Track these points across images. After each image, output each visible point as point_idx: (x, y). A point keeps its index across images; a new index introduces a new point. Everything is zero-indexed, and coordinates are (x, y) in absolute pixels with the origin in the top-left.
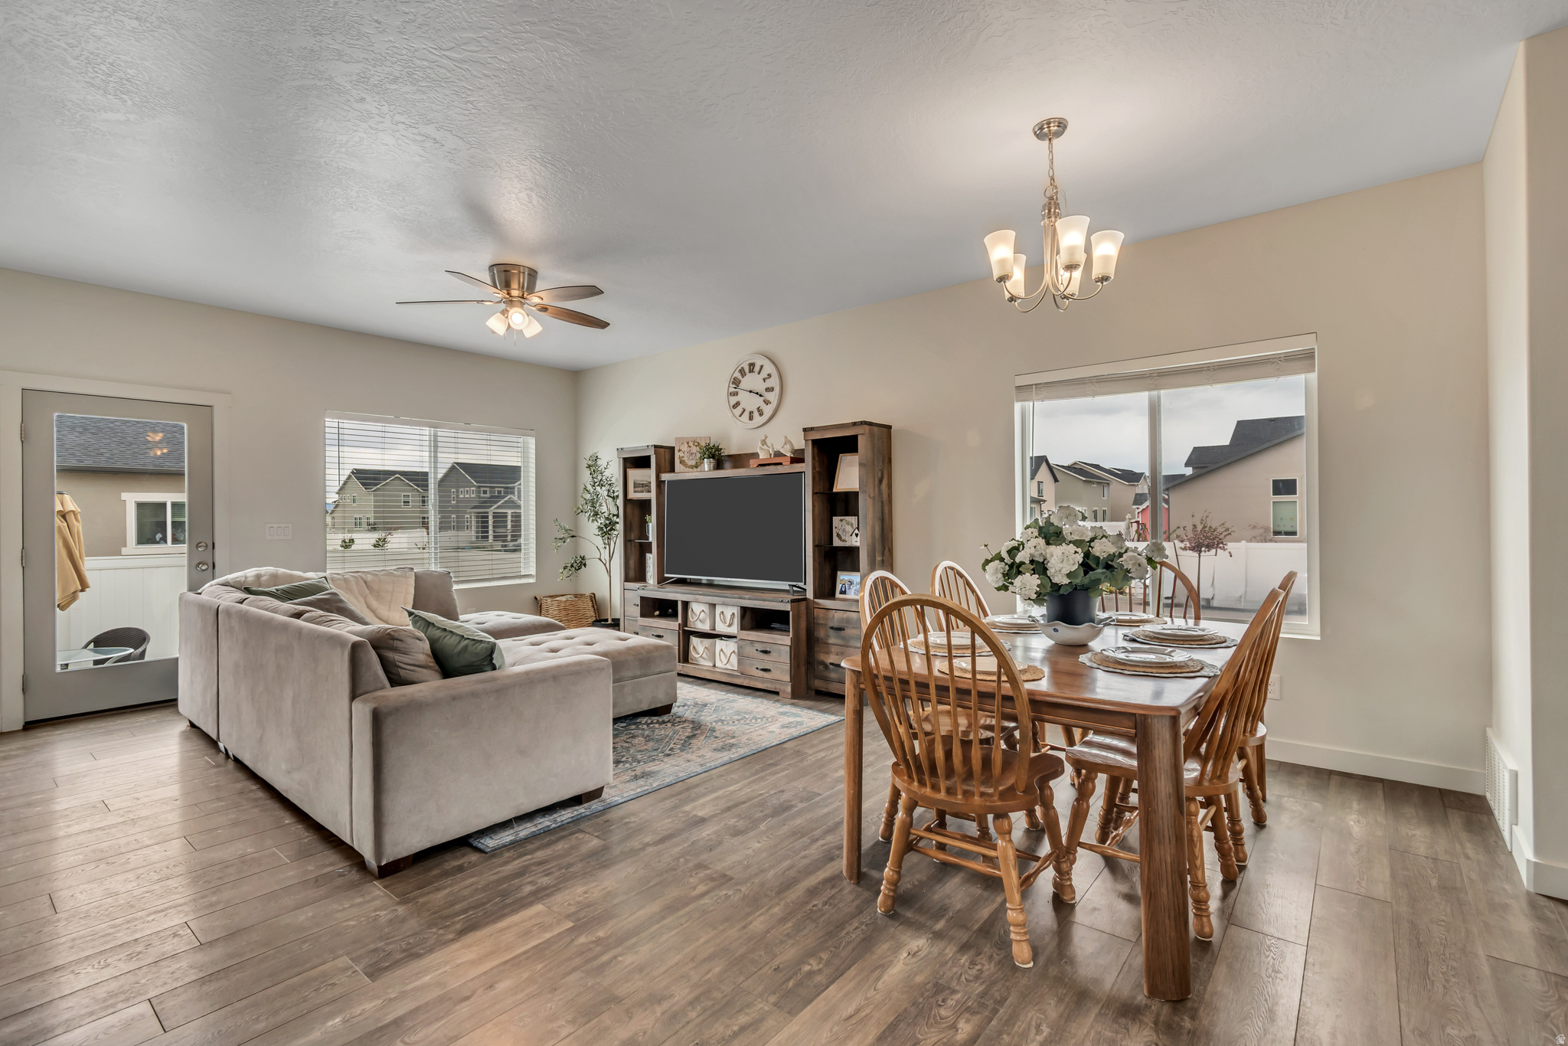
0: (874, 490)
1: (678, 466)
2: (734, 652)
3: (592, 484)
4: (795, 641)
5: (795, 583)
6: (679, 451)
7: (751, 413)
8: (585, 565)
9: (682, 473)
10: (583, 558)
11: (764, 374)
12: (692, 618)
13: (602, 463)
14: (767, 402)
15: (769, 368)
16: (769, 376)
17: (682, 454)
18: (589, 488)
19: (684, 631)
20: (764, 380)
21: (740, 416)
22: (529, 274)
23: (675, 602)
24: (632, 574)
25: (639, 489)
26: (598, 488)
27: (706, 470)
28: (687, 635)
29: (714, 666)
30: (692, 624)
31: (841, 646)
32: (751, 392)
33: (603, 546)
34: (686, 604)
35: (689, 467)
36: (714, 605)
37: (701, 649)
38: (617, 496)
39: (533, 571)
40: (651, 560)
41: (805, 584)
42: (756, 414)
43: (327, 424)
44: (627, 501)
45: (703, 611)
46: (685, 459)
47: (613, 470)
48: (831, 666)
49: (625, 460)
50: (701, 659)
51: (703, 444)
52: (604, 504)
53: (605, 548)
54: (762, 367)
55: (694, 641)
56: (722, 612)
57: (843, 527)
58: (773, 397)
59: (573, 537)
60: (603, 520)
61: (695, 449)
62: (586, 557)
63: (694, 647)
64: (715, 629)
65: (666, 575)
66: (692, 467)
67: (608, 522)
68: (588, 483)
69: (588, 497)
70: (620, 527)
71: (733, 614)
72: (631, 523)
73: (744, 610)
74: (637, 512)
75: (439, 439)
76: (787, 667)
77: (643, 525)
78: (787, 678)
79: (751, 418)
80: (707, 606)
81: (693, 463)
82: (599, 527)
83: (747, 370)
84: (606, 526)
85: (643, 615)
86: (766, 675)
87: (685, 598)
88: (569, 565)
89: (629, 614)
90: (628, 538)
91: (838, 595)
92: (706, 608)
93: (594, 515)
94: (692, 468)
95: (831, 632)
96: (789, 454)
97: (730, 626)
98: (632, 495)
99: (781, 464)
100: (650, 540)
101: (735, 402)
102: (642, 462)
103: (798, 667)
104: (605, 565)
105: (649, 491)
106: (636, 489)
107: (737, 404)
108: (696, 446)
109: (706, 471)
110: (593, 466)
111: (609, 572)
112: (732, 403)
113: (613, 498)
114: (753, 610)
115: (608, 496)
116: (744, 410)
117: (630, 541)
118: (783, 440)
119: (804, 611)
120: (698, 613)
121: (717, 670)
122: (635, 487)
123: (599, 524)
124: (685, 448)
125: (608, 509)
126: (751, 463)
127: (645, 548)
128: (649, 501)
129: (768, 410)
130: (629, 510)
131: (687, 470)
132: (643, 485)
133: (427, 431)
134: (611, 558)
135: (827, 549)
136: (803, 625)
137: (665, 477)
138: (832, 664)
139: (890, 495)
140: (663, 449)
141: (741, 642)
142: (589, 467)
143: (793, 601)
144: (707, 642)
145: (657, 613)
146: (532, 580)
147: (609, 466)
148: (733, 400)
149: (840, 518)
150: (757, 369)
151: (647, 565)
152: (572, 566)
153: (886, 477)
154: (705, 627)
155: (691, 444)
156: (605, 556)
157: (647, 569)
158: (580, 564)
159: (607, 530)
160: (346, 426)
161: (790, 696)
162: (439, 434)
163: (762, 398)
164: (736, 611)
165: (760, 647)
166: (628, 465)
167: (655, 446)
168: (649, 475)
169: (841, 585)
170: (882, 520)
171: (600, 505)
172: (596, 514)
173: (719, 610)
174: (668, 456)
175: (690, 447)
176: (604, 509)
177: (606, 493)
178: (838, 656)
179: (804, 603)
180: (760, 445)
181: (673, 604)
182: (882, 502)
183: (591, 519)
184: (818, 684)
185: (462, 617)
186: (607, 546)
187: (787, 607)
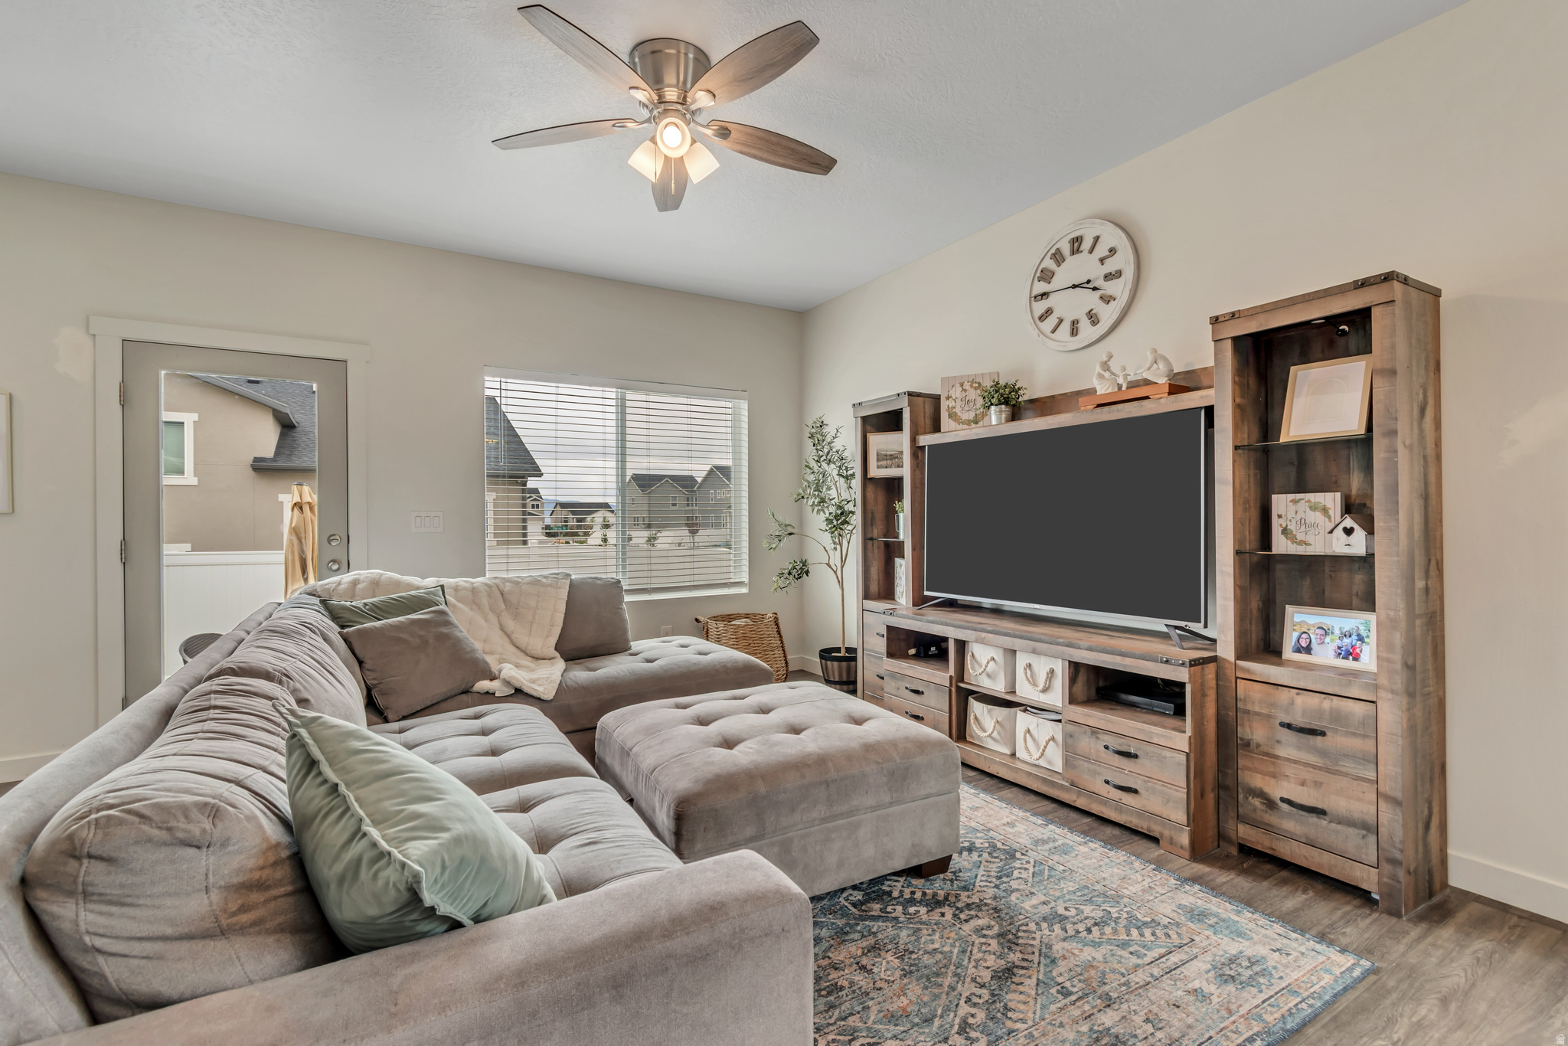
0: (1412, 430)
1: (946, 422)
2: (1053, 739)
3: (816, 458)
4: (1198, 741)
5: (1182, 624)
6: (948, 398)
7: (1075, 323)
8: (807, 573)
9: (952, 432)
10: (804, 563)
11: (1102, 250)
12: (973, 669)
13: (829, 430)
14: (1107, 299)
15: (1112, 237)
16: (1113, 251)
17: (951, 403)
18: (813, 464)
19: (958, 688)
20: (1102, 261)
21: (1053, 332)
22: (696, 59)
23: (945, 639)
24: (874, 588)
25: (884, 463)
26: (824, 465)
27: (994, 422)
28: (963, 696)
29: (1013, 755)
30: (972, 679)
31: (1314, 767)
32: (1075, 286)
33: (833, 546)
34: (961, 645)
35: (963, 423)
36: (1014, 652)
37: (989, 723)
38: (853, 475)
39: (745, 577)
40: (903, 568)
41: (1206, 626)
42: (1085, 323)
43: (487, 384)
44: (866, 479)
45: (993, 659)
46: (958, 410)
47: (846, 438)
48: (1285, 807)
49: (865, 419)
50: (989, 739)
51: (988, 384)
52: (833, 487)
53: (835, 549)
54: (1097, 239)
55: (976, 708)
56: (1030, 666)
57: (1301, 515)
58: (1120, 289)
59: (790, 534)
60: (833, 509)
61: (973, 394)
62: (809, 562)
63: (976, 718)
64: (1014, 692)
65: (926, 593)
66: (968, 422)
67: (839, 512)
68: (811, 457)
69: (812, 478)
70: (856, 519)
71: (1052, 671)
72: (872, 513)
73: (1075, 667)
74: (881, 497)
75: (628, 404)
76: (1182, 795)
77: (891, 515)
78: (1180, 816)
79: (1074, 332)
80: (1001, 652)
81: (971, 416)
82: (827, 520)
83: (1066, 249)
84: (837, 517)
85: (890, 654)
86: (1127, 798)
87: (961, 635)
88: (787, 571)
89: (870, 647)
90: (869, 536)
91: (1288, 654)
92: (999, 655)
93: (819, 503)
94: (969, 424)
95: (1285, 734)
96: (1163, 380)
97: (1045, 690)
98: (875, 472)
99: (1147, 398)
100: (901, 537)
101: (1043, 311)
102: (890, 421)
103: (1202, 796)
104: (835, 572)
105: (900, 466)
106: (880, 463)
107: (1049, 312)
108: (976, 388)
109: (996, 422)
110: (818, 435)
111: (841, 583)
112: (1038, 313)
113: (847, 478)
114: (1097, 671)
115: (840, 475)
116: (1061, 321)
117: (871, 539)
118: (1150, 357)
119: (1213, 683)
120: (984, 663)
121: (1019, 765)
122: (878, 460)
123: (827, 515)
124: (957, 392)
125: (839, 495)
126: (1080, 404)
127: (892, 550)
128: (899, 480)
129: (1108, 314)
130: (870, 494)
131: (961, 426)
132: (892, 457)
133: (612, 393)
134: (843, 562)
135: (1255, 559)
136: (1211, 710)
137: (926, 440)
138: (1283, 800)
139: (1438, 444)
140: (921, 399)
141: (1071, 728)
142: (812, 436)
143: (1194, 663)
144: (1001, 712)
145: (912, 651)
146: (744, 590)
147: (839, 434)
148: (1040, 307)
149: (1291, 496)
150: (1086, 245)
151: (897, 575)
152: (790, 573)
153: (1431, 401)
154: (997, 687)
155: (967, 386)
156: (836, 560)
157: (897, 581)
158: (801, 571)
159: (839, 521)
160: (510, 387)
161: (1187, 854)
162: (628, 397)
163: (1098, 293)
164: (1060, 668)
165: (1115, 743)
166: (869, 428)
167: (910, 394)
168: (900, 442)
169: (1295, 635)
170: (1426, 498)
171: (829, 489)
172: (823, 501)
173: (1022, 660)
174: (929, 408)
175: (965, 391)
176: (833, 493)
177: (835, 472)
178: (1305, 788)
179: (1211, 668)
180: (1098, 369)
181: (940, 642)
182: (1425, 457)
183: (816, 508)
184: (1245, 833)
185: (636, 645)
186: (838, 547)
187: (1182, 675)
